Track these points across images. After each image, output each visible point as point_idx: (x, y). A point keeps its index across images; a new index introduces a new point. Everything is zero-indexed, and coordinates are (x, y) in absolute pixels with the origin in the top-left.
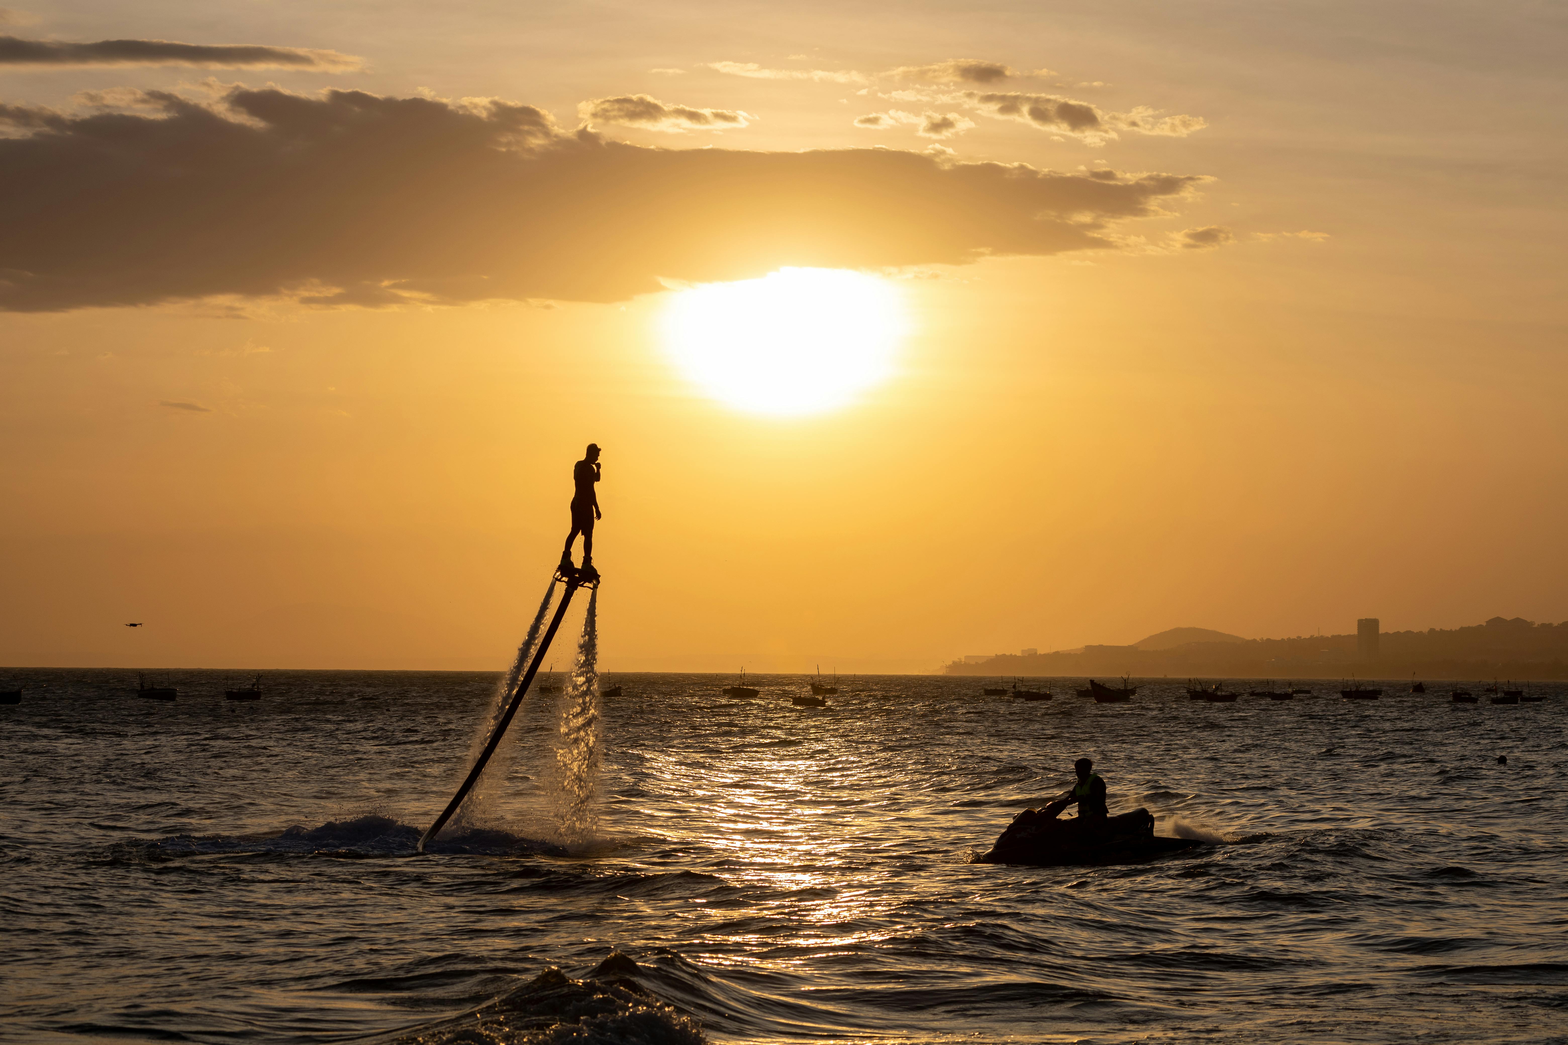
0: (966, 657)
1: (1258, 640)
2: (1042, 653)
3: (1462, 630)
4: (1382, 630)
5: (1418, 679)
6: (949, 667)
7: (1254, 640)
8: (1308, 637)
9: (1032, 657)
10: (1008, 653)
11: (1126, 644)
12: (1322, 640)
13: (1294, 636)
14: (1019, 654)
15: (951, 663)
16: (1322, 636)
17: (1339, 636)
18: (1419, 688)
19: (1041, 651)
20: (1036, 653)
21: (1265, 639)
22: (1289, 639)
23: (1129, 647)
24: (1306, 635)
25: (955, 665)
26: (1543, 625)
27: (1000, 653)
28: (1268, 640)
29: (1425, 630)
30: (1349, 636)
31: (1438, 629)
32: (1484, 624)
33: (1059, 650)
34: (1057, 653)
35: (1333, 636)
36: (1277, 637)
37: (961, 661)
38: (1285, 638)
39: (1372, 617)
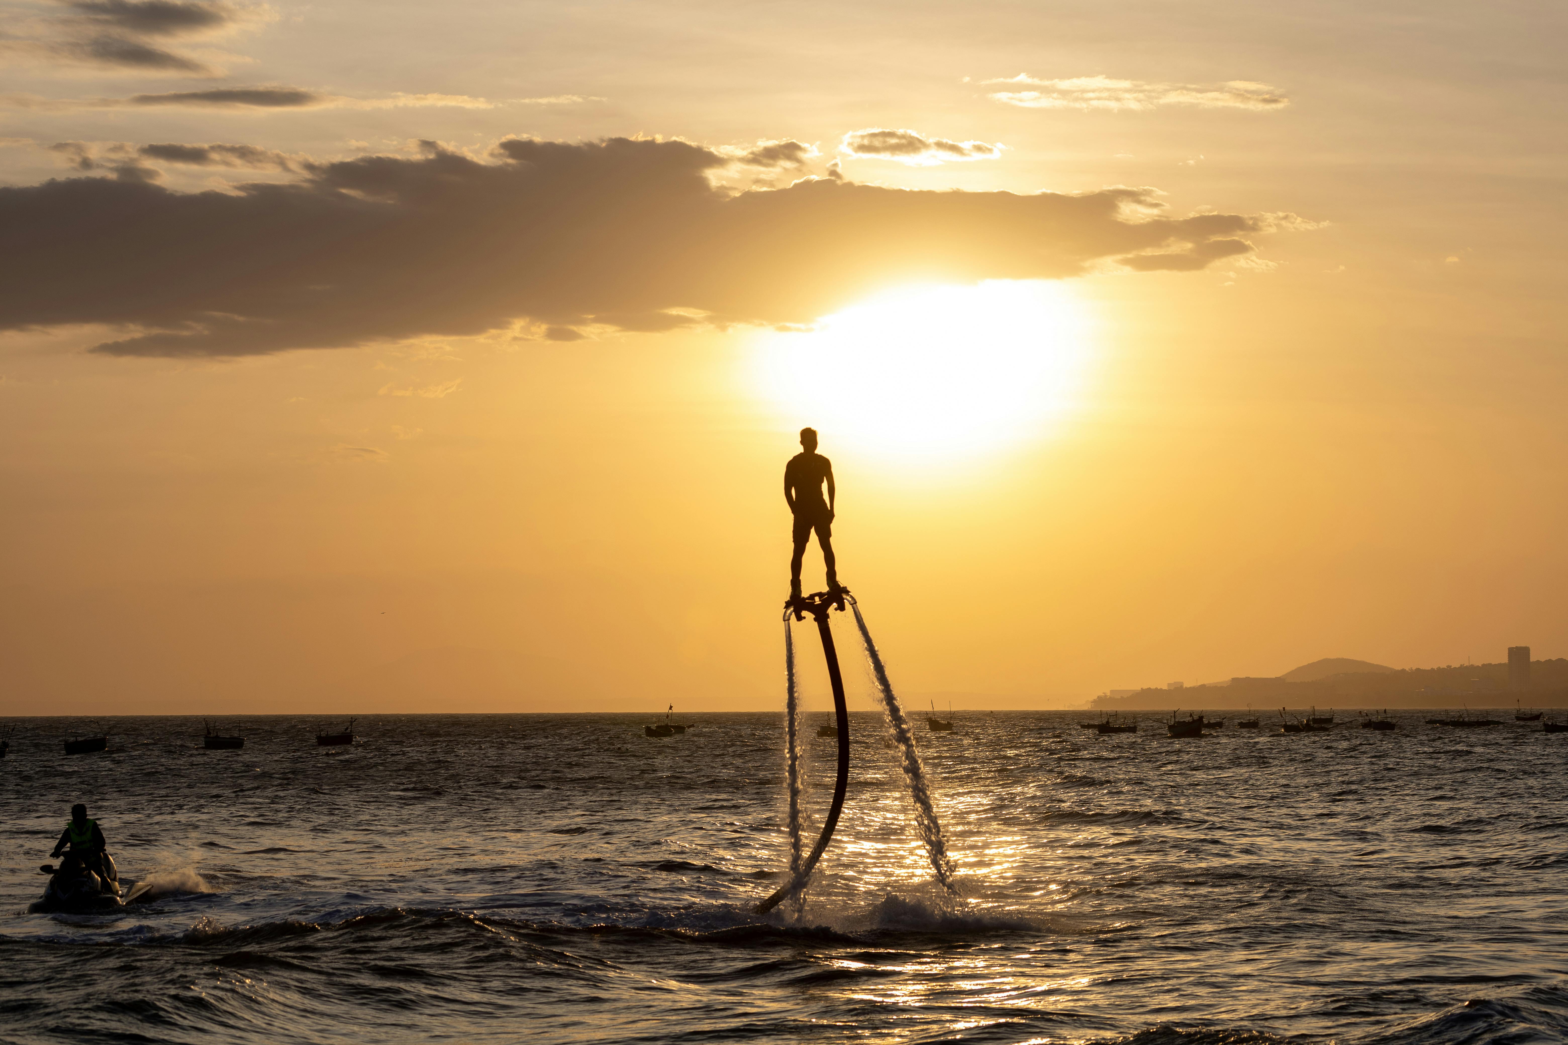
0: (1112, 691)
1: (1407, 670)
2: (1188, 686)
4: (1533, 658)
6: (1094, 701)
7: (1403, 671)
8: (1458, 666)
9: (1178, 690)
10: (1153, 687)
11: (1273, 676)
12: (1472, 668)
13: (1443, 666)
14: (1165, 687)
15: (1096, 698)
16: (1472, 665)
19: (1187, 684)
20: (1182, 686)
21: (1414, 669)
22: (1439, 668)
23: (1277, 679)
24: (1456, 664)
25: (1100, 700)
27: (1145, 687)
28: (1418, 670)
30: (1500, 665)
33: (1206, 682)
34: (1203, 686)
35: (1483, 665)
37: (1106, 696)
38: (1435, 668)
39: (1523, 645)
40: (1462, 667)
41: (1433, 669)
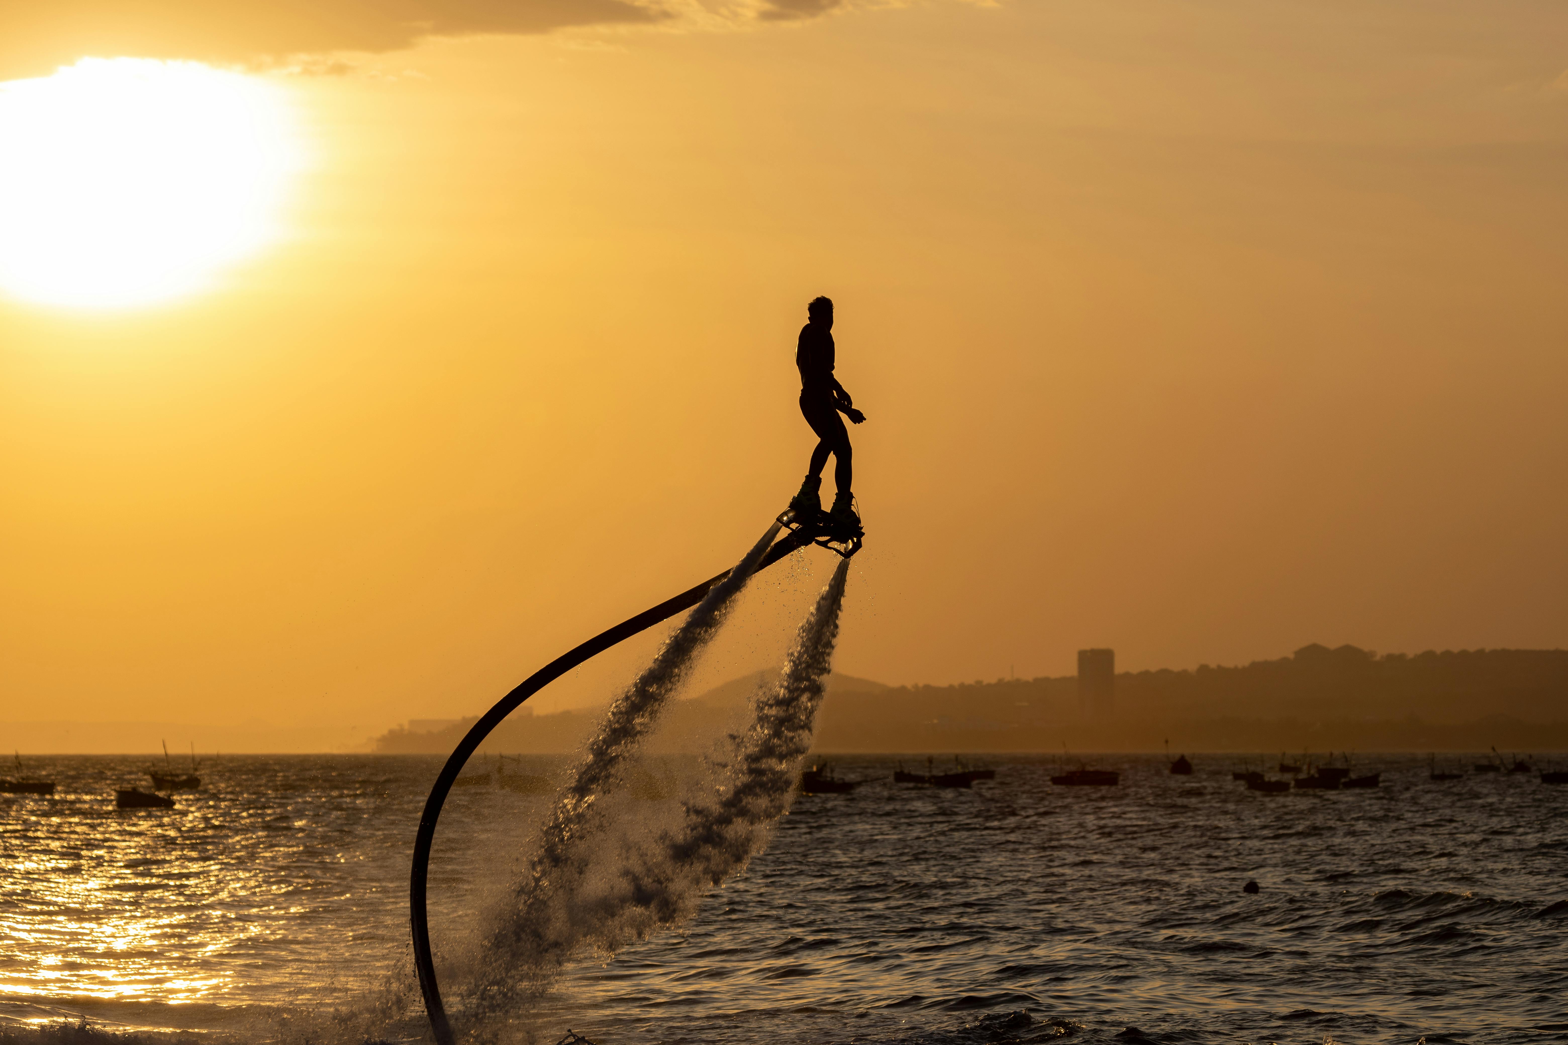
3: (1255, 667)
4: (1120, 668)
5: (1177, 750)
6: (383, 739)
7: (903, 689)
8: (994, 681)
12: (1017, 685)
13: (970, 681)
16: (1017, 680)
17: (1047, 679)
18: (1182, 766)
21: (921, 685)
22: (962, 685)
24: (990, 678)
25: (394, 736)
26: (1390, 657)
28: (927, 687)
29: (1192, 667)
30: (1064, 680)
31: (1213, 665)
32: (1291, 656)
35: (1036, 680)
36: (942, 682)
39: (1102, 645)
40: (1001, 683)
41: (951, 687)
